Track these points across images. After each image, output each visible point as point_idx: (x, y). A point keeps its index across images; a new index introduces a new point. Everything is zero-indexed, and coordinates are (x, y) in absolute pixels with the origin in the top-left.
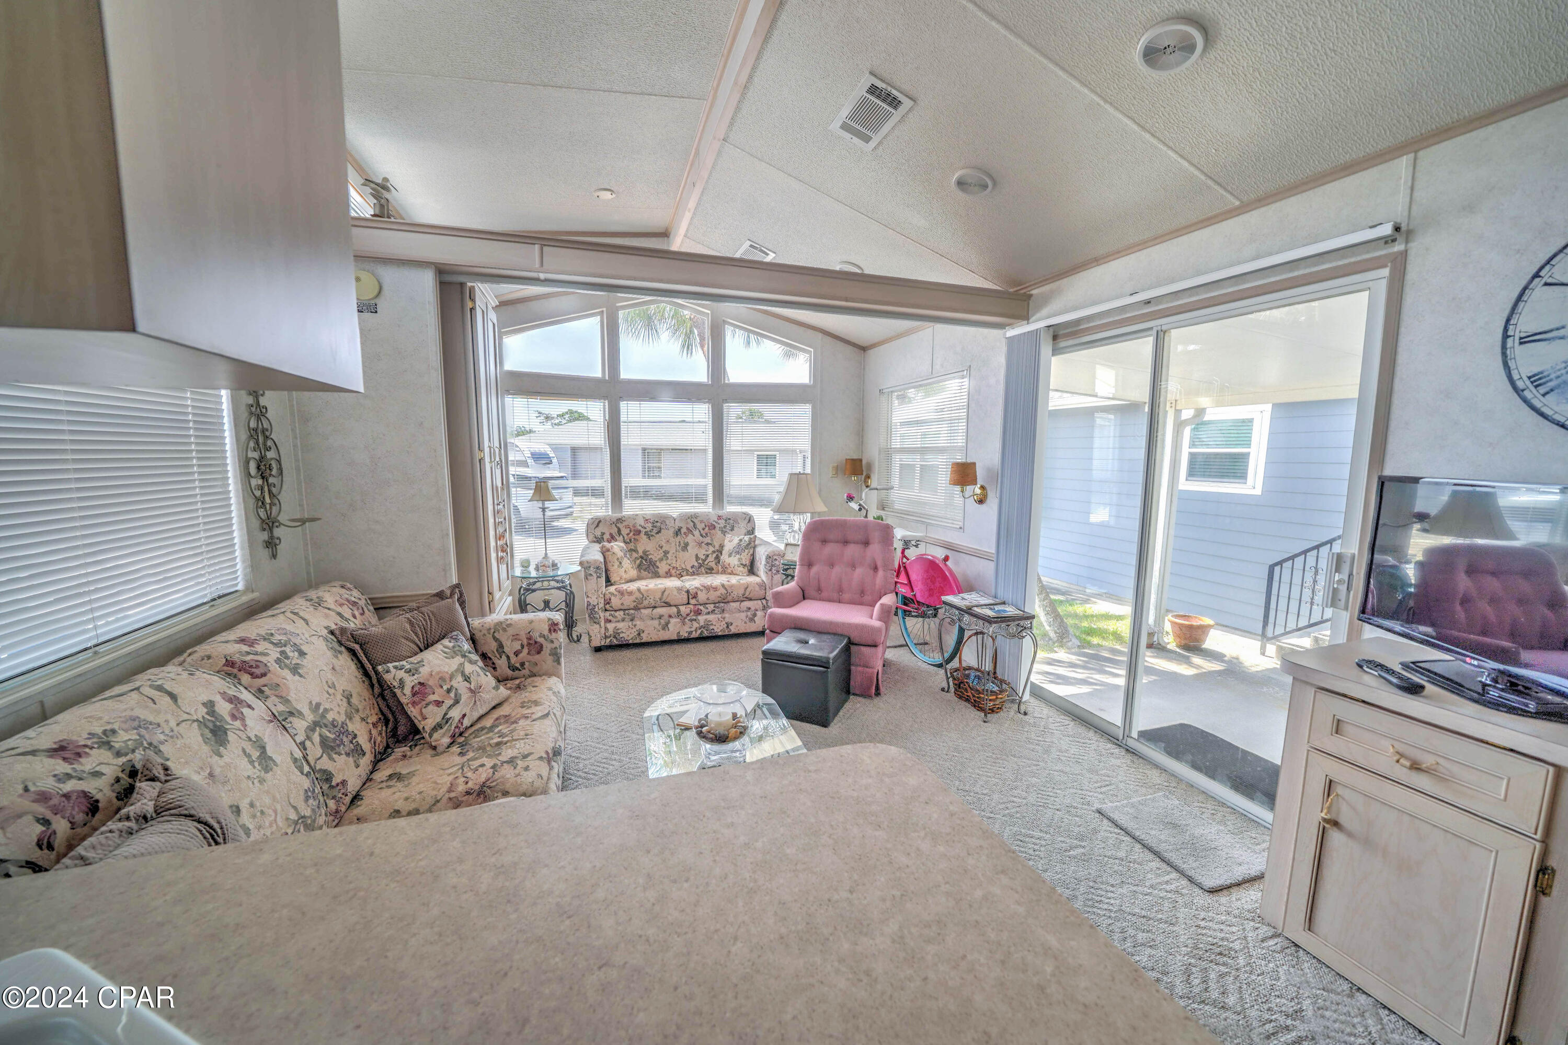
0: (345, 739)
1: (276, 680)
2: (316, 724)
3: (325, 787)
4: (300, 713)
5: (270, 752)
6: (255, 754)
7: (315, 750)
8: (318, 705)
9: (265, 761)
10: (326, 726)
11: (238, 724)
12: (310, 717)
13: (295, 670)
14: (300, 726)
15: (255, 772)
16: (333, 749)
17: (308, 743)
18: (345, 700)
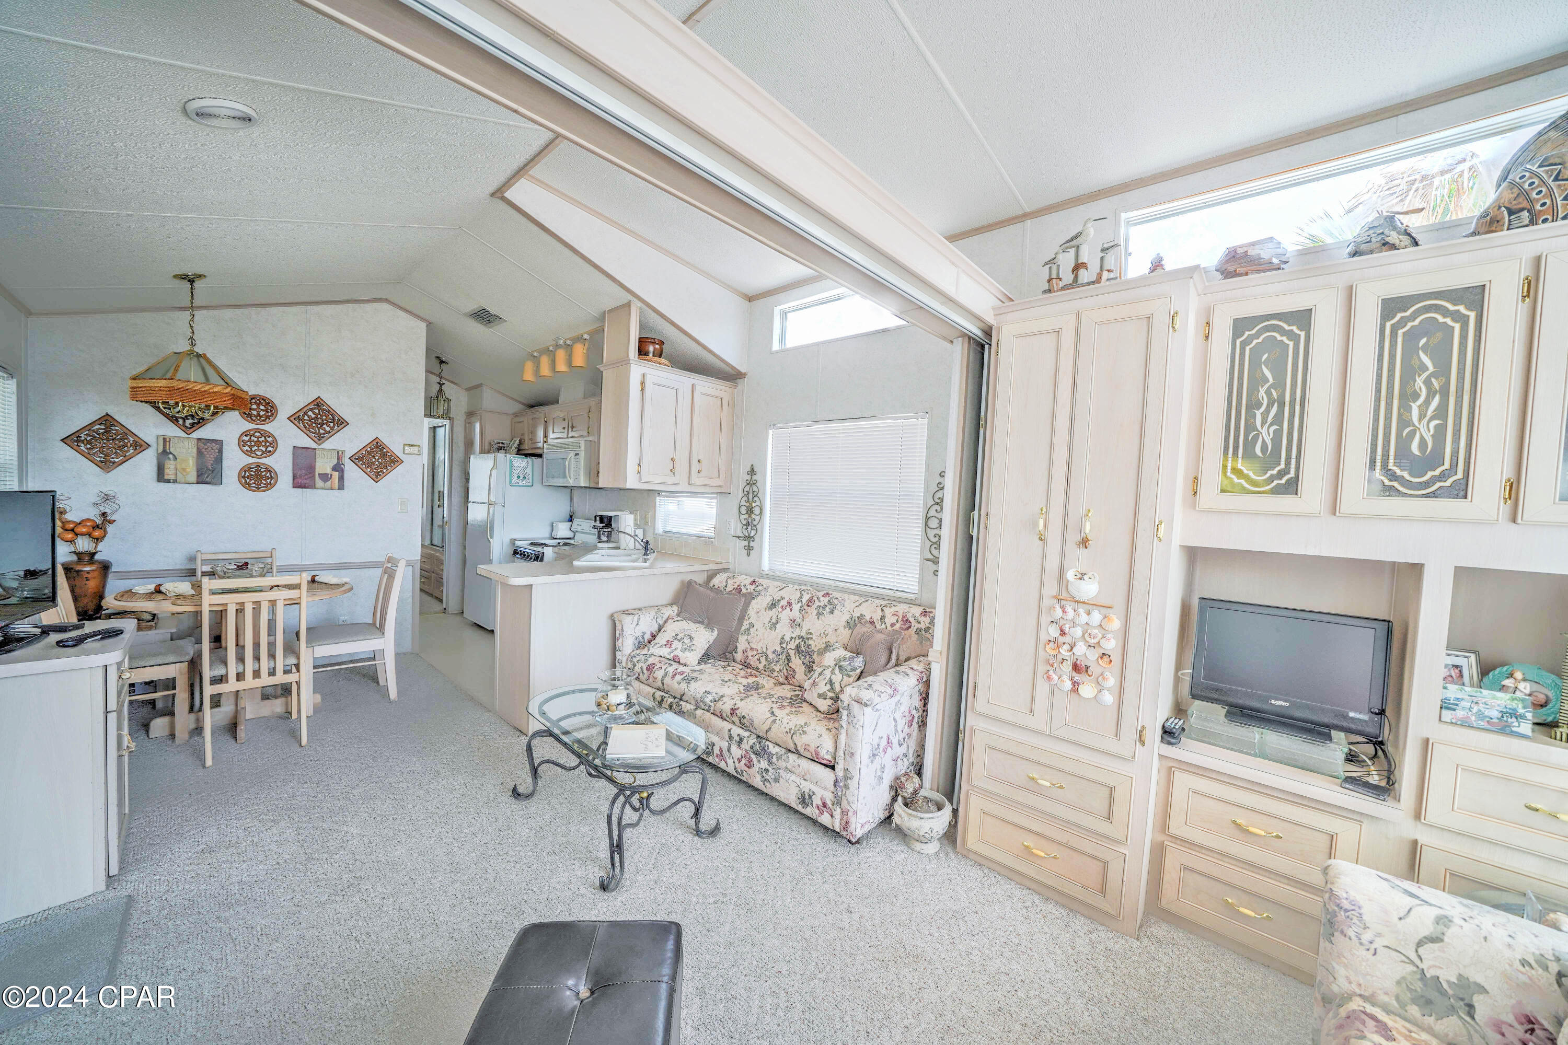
0: (808, 657)
1: (809, 611)
2: (802, 638)
3: (786, 662)
4: (802, 628)
5: (777, 626)
6: (774, 621)
7: (792, 645)
8: (811, 633)
9: (774, 625)
10: (805, 642)
11: (781, 610)
12: (803, 634)
13: (819, 614)
14: (798, 632)
15: (768, 625)
16: (799, 652)
17: (793, 640)
18: (824, 645)
